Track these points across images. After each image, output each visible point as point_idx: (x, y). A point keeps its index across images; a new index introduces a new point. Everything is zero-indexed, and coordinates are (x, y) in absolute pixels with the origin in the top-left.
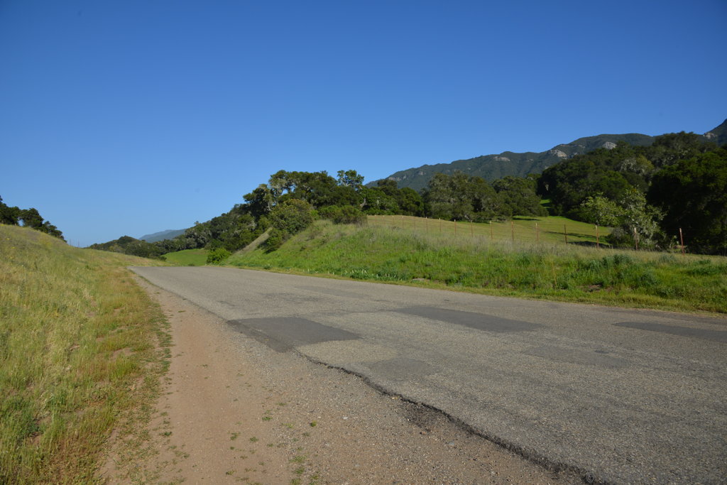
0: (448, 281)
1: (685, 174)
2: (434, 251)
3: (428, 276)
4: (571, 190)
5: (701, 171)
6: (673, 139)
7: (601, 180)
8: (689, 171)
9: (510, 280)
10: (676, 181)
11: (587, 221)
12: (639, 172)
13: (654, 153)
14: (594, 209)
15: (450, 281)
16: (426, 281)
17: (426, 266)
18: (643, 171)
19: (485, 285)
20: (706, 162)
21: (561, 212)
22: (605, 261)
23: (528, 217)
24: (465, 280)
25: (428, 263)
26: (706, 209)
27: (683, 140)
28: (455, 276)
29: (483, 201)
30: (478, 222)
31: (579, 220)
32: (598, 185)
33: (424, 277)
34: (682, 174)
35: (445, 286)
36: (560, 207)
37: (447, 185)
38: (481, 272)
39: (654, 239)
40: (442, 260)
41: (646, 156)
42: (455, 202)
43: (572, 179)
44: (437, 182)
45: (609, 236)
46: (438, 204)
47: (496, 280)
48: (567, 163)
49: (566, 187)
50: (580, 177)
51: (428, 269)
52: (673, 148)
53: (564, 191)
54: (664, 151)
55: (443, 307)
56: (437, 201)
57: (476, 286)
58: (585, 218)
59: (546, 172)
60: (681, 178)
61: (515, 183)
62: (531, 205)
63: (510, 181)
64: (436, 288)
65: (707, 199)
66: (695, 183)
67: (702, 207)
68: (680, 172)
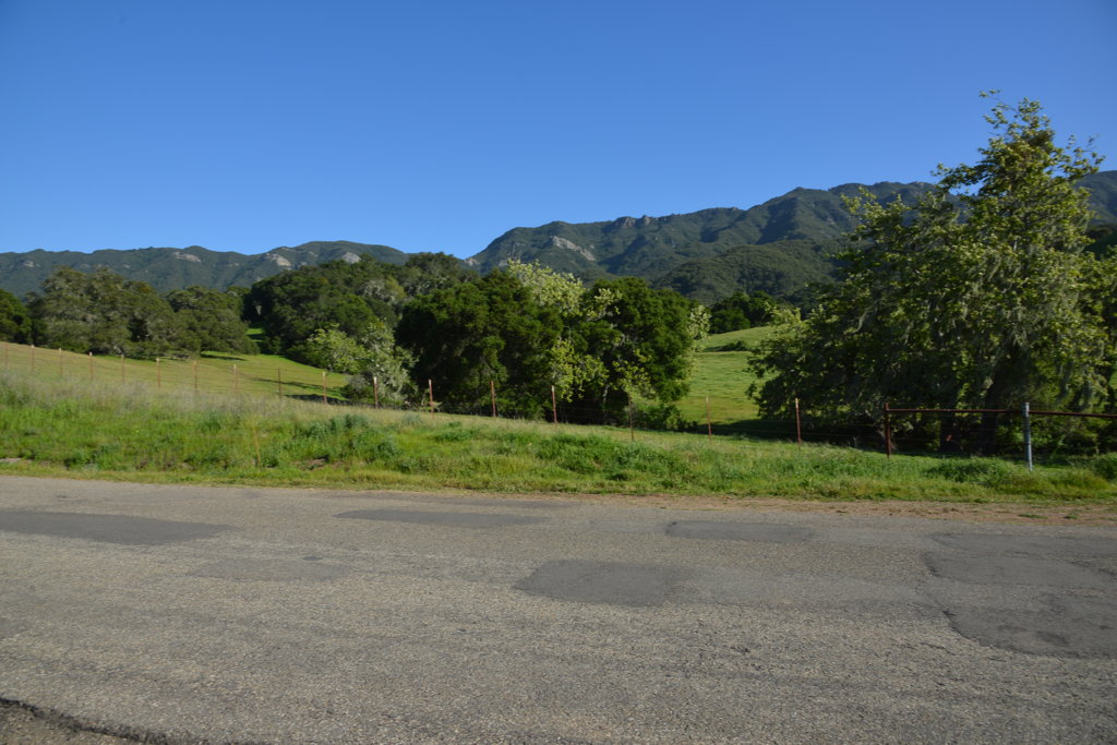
0: (69, 462)
1: (440, 308)
2: (45, 407)
3: (29, 453)
4: (294, 316)
5: (458, 306)
6: (430, 260)
7: (338, 306)
8: (445, 305)
9: (185, 456)
10: (430, 316)
11: (316, 365)
12: (387, 300)
13: (406, 276)
14: (326, 347)
15: (74, 461)
16: (22, 462)
17: (27, 434)
18: (393, 298)
19: (142, 467)
20: (464, 295)
21: (278, 348)
22: (333, 423)
23: (226, 355)
24: (104, 458)
25: (29, 429)
26: (463, 355)
27: (442, 263)
28: (84, 453)
29: (149, 323)
30: (139, 359)
31: (306, 362)
32: (332, 313)
33: (21, 456)
34: (438, 308)
35: (63, 470)
36: (278, 341)
37: (81, 291)
38: (134, 444)
39: (403, 392)
40: (61, 424)
41: (398, 280)
42: (95, 321)
43: (297, 301)
44: (61, 283)
45: (346, 388)
46: (62, 323)
47: (162, 457)
48: (290, 276)
49: (288, 312)
50: (307, 299)
51: (30, 440)
52: (430, 273)
53: (285, 318)
54: (419, 274)
55: (52, 510)
56: (60, 317)
57: (124, 468)
58: (314, 360)
59: (258, 286)
60: (436, 313)
61: (207, 299)
62: (232, 335)
63: (199, 294)
64: (42, 474)
65: (465, 343)
66: (452, 321)
67: (459, 352)
68: (435, 305)
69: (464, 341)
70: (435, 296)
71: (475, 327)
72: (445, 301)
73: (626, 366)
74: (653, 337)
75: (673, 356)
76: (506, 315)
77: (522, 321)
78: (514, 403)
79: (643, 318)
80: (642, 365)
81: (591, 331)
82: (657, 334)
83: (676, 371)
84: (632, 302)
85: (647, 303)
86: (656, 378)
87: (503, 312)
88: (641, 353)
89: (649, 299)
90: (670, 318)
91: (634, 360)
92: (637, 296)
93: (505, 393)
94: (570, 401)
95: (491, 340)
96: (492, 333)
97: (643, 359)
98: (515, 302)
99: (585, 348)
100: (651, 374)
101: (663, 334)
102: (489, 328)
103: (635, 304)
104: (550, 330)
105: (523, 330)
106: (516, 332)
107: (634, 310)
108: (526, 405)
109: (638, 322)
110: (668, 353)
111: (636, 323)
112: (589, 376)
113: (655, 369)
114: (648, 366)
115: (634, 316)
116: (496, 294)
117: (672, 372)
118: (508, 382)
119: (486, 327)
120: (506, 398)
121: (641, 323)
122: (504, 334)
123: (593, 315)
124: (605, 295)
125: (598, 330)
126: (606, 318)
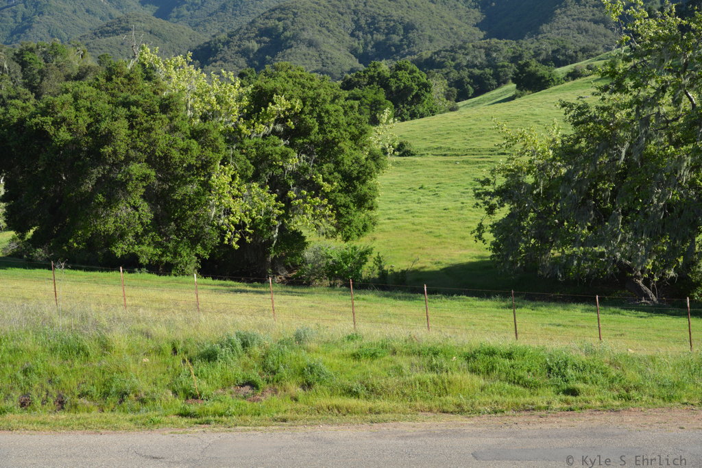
1: (57, 124)
8: (64, 119)
10: (41, 135)
34: (53, 123)
60: (51, 130)
65: (96, 172)
66: (75, 142)
67: (88, 186)
68: (49, 119)
69: (95, 171)
70: (48, 106)
71: (115, 152)
72: (63, 114)
73: (304, 198)
74: (335, 155)
75: (364, 182)
76: (153, 134)
77: (175, 141)
78: (159, 251)
79: (322, 131)
80: (325, 195)
81: (257, 149)
82: (342, 151)
83: (366, 201)
84: (307, 110)
85: (327, 112)
86: (342, 211)
87: (149, 130)
88: (324, 180)
89: (328, 106)
90: (353, 129)
91: (315, 189)
92: (314, 100)
93: (147, 239)
94: (237, 247)
95: (136, 169)
96: (135, 160)
97: (327, 187)
98: (164, 116)
99: (250, 174)
100: (336, 207)
101: (347, 151)
102: (132, 153)
103: (311, 112)
104: (209, 153)
105: (175, 154)
106: (166, 157)
107: (311, 121)
108: (176, 254)
109: (315, 136)
110: (358, 178)
111: (313, 137)
112: (258, 212)
113: (342, 199)
114: (332, 196)
115: (310, 129)
116: (136, 103)
117: (362, 202)
118: (151, 224)
119: (127, 151)
120: (149, 245)
121: (320, 137)
122: (151, 161)
123: (262, 129)
124: (280, 105)
125: (269, 149)
126: (274, 132)
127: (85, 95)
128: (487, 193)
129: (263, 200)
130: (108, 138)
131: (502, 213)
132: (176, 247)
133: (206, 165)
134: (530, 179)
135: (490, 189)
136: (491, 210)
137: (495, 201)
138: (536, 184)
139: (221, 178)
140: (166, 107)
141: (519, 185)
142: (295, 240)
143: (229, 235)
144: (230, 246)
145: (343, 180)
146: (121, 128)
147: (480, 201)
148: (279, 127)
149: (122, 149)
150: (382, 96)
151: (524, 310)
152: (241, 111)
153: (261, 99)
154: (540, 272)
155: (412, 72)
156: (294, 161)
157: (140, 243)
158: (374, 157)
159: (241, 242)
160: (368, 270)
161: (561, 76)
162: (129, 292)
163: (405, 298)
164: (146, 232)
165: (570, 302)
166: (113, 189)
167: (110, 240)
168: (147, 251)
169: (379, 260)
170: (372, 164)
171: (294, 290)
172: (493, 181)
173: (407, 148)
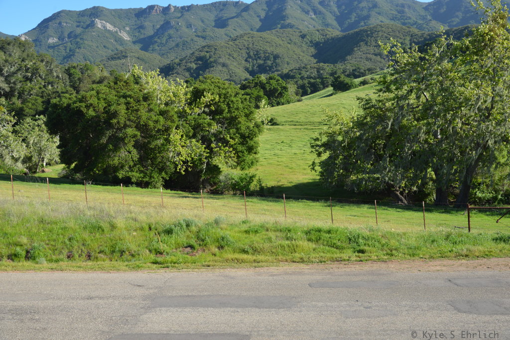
1: (88, 107)
5: (101, 106)
8: (91, 105)
10: (79, 113)
20: (104, 96)
26: (107, 142)
34: (86, 106)
68: (83, 104)
69: (108, 132)
70: (83, 97)
71: (118, 122)
72: (91, 101)
77: (151, 117)
80: (231, 146)
81: (195, 121)
84: (222, 100)
85: (232, 101)
86: (240, 154)
88: (231, 138)
89: (233, 99)
91: (226, 143)
94: (184, 173)
95: (130, 131)
96: (130, 126)
97: (232, 142)
99: (191, 134)
100: (237, 153)
102: (128, 123)
103: (224, 102)
104: (169, 123)
105: (151, 124)
109: (226, 114)
111: (224, 115)
112: (195, 155)
113: (240, 148)
114: (235, 147)
115: (223, 111)
117: (250, 150)
118: (138, 161)
119: (125, 122)
120: (137, 172)
121: (229, 115)
122: (138, 127)
123: (197, 110)
124: (207, 98)
125: (201, 121)
126: (204, 112)
127: (103, 92)
128: (317, 146)
129: (197, 148)
130: (115, 115)
131: (325, 156)
132: (151, 173)
133: (167, 130)
134: (340, 138)
135: (319, 143)
136: (319, 155)
137: (321, 149)
138: (343, 141)
139: (176, 136)
140: (146, 98)
141: (334, 141)
142: (215, 170)
143: (179, 167)
144: (180, 173)
145: (241, 138)
146: (122, 109)
147: (313, 150)
148: (207, 110)
149: (122, 121)
150: (262, 93)
151: (337, 208)
152: (186, 101)
153: (197, 94)
154: (345, 188)
155: (278, 80)
156: (215, 128)
157: (132, 171)
158: (257, 126)
159: (186, 171)
160: (253, 186)
161: (357, 83)
162: (126, 197)
163: (273, 201)
164: (135, 165)
165: (361, 204)
166: (117, 142)
167: (116, 169)
168: (135, 175)
169: (259, 181)
170: (256, 130)
171: (214, 196)
172: (320, 139)
173: (275, 121)
